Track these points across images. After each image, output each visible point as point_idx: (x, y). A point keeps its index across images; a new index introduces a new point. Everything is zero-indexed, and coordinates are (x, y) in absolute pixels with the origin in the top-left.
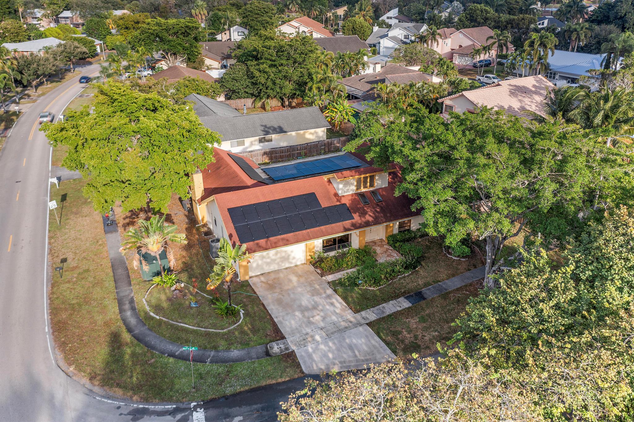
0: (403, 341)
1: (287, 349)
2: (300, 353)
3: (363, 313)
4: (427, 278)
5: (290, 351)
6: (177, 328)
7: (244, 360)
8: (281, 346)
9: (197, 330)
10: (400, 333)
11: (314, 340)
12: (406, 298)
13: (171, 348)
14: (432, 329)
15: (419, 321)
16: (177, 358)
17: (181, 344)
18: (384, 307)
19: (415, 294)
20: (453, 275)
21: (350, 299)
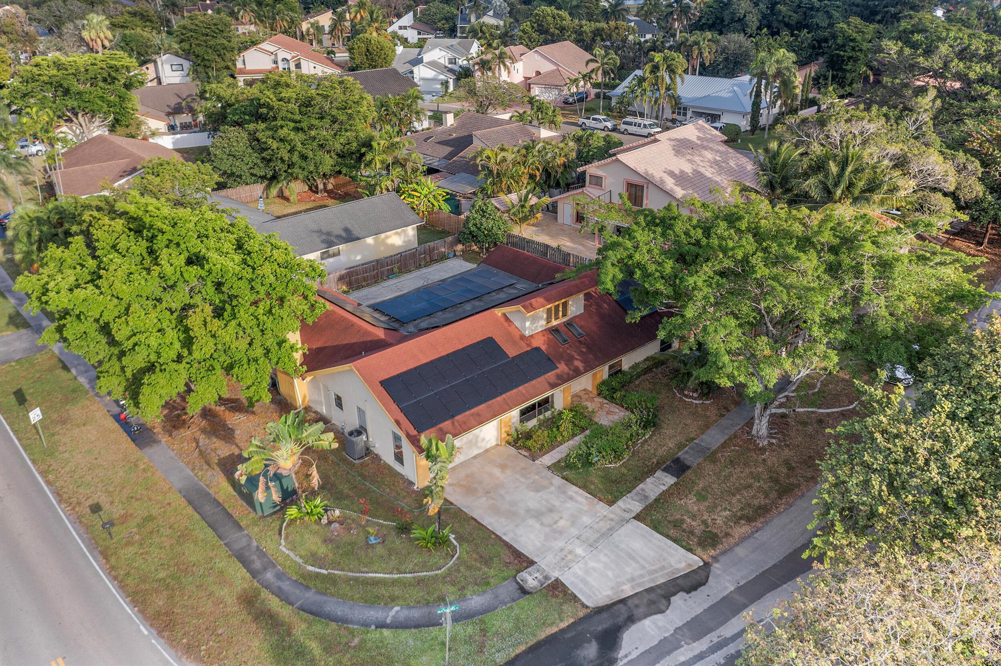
0: (692, 533)
1: (546, 578)
2: (567, 579)
3: (620, 503)
4: (676, 436)
5: (553, 579)
6: (366, 582)
7: (496, 608)
8: (536, 575)
9: (399, 578)
10: (682, 521)
11: (576, 556)
12: (664, 470)
13: (374, 614)
14: (720, 508)
15: (698, 500)
16: (392, 628)
17: (386, 604)
18: (643, 490)
19: (673, 461)
20: (707, 427)
21: (592, 487)
